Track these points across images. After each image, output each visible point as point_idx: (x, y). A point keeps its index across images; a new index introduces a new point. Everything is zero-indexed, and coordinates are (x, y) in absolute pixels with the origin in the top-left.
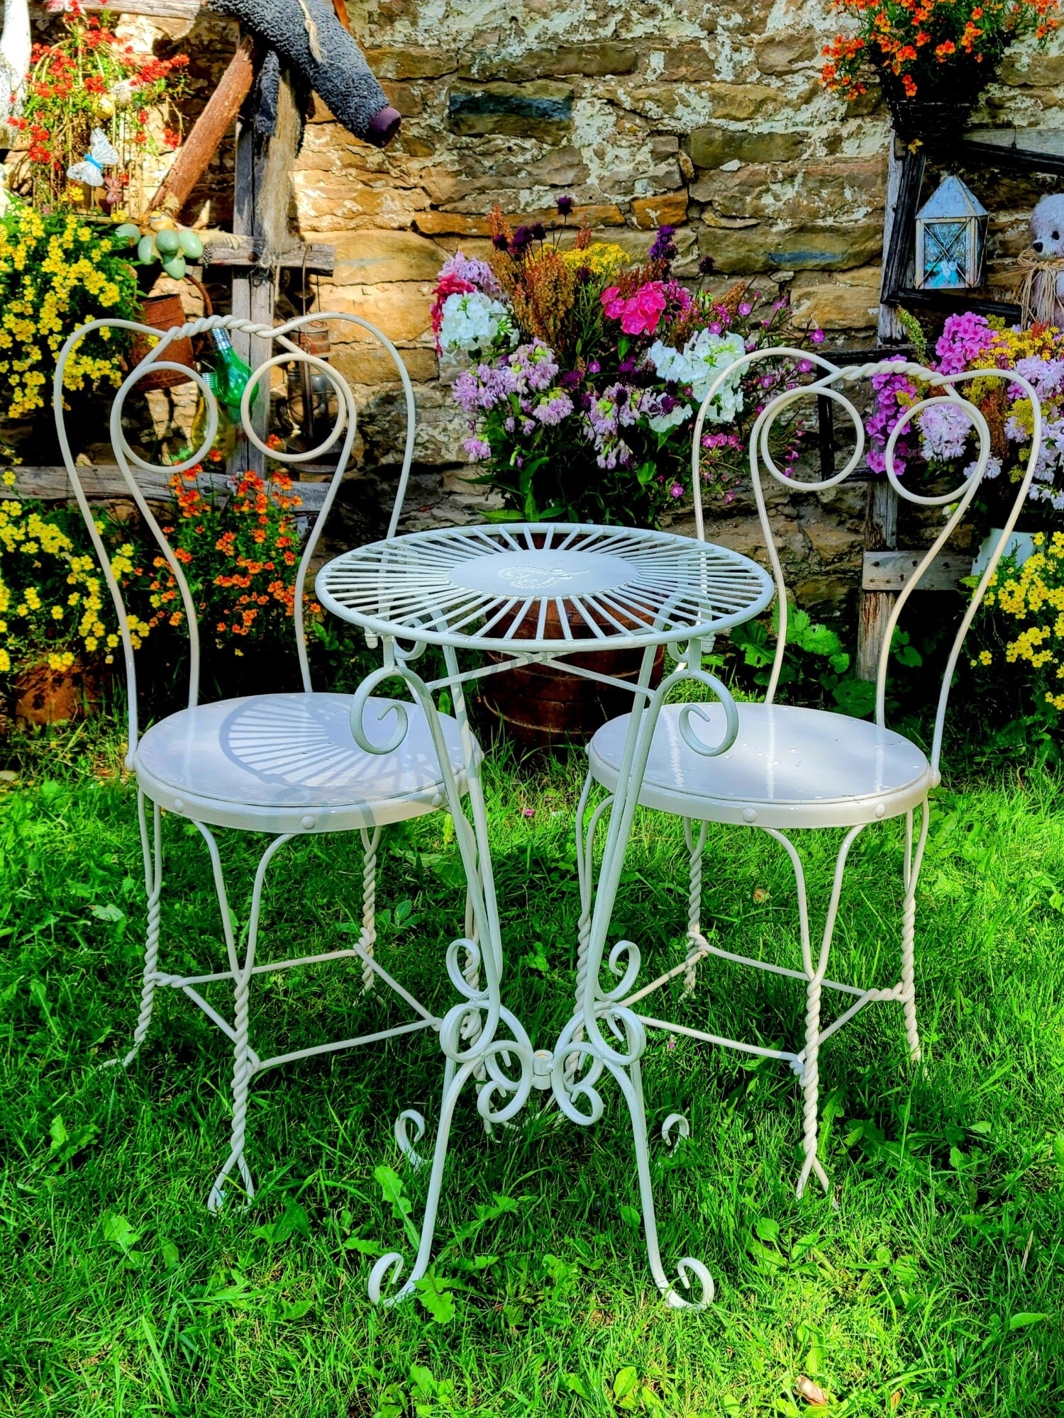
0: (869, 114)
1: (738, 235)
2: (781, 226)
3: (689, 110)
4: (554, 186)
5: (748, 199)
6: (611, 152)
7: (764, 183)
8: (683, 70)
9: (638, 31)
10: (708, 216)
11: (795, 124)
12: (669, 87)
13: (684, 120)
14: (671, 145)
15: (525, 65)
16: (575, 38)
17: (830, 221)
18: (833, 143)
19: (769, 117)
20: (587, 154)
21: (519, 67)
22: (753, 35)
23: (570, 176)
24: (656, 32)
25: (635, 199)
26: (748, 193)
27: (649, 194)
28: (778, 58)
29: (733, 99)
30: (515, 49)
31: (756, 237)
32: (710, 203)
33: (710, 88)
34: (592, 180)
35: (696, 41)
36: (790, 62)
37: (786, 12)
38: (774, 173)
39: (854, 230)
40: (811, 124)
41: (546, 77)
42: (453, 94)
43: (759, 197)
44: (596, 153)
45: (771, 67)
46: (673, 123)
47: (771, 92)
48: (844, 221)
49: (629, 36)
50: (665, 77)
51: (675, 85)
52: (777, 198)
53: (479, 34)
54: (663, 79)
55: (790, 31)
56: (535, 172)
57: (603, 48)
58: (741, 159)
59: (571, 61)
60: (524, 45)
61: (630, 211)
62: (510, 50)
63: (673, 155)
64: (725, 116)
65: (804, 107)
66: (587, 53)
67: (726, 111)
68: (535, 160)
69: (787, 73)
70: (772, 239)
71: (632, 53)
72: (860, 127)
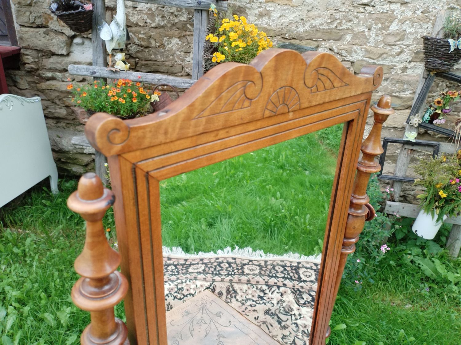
0: (419, 61)
3: (356, 54)
8: (357, 41)
9: (344, 27)
11: (392, 62)
12: (351, 46)
13: (354, 57)
15: (303, 35)
16: (322, 27)
17: (397, 94)
18: (404, 69)
19: (384, 59)
21: (302, 35)
22: (384, 31)
24: (350, 28)
28: (391, 40)
29: (372, 52)
30: (301, 29)
33: (365, 48)
35: (363, 32)
36: (396, 41)
37: (398, 25)
39: (405, 98)
40: (398, 62)
41: (310, 39)
42: (279, 42)
45: (388, 43)
47: (386, 51)
48: (402, 94)
49: (341, 28)
50: (350, 43)
51: (353, 46)
53: (290, 23)
54: (349, 43)
55: (397, 31)
57: (331, 31)
59: (319, 34)
60: (304, 28)
62: (299, 29)
64: (369, 58)
65: (397, 57)
66: (325, 32)
67: (369, 56)
69: (393, 45)
71: (340, 34)
72: (415, 65)
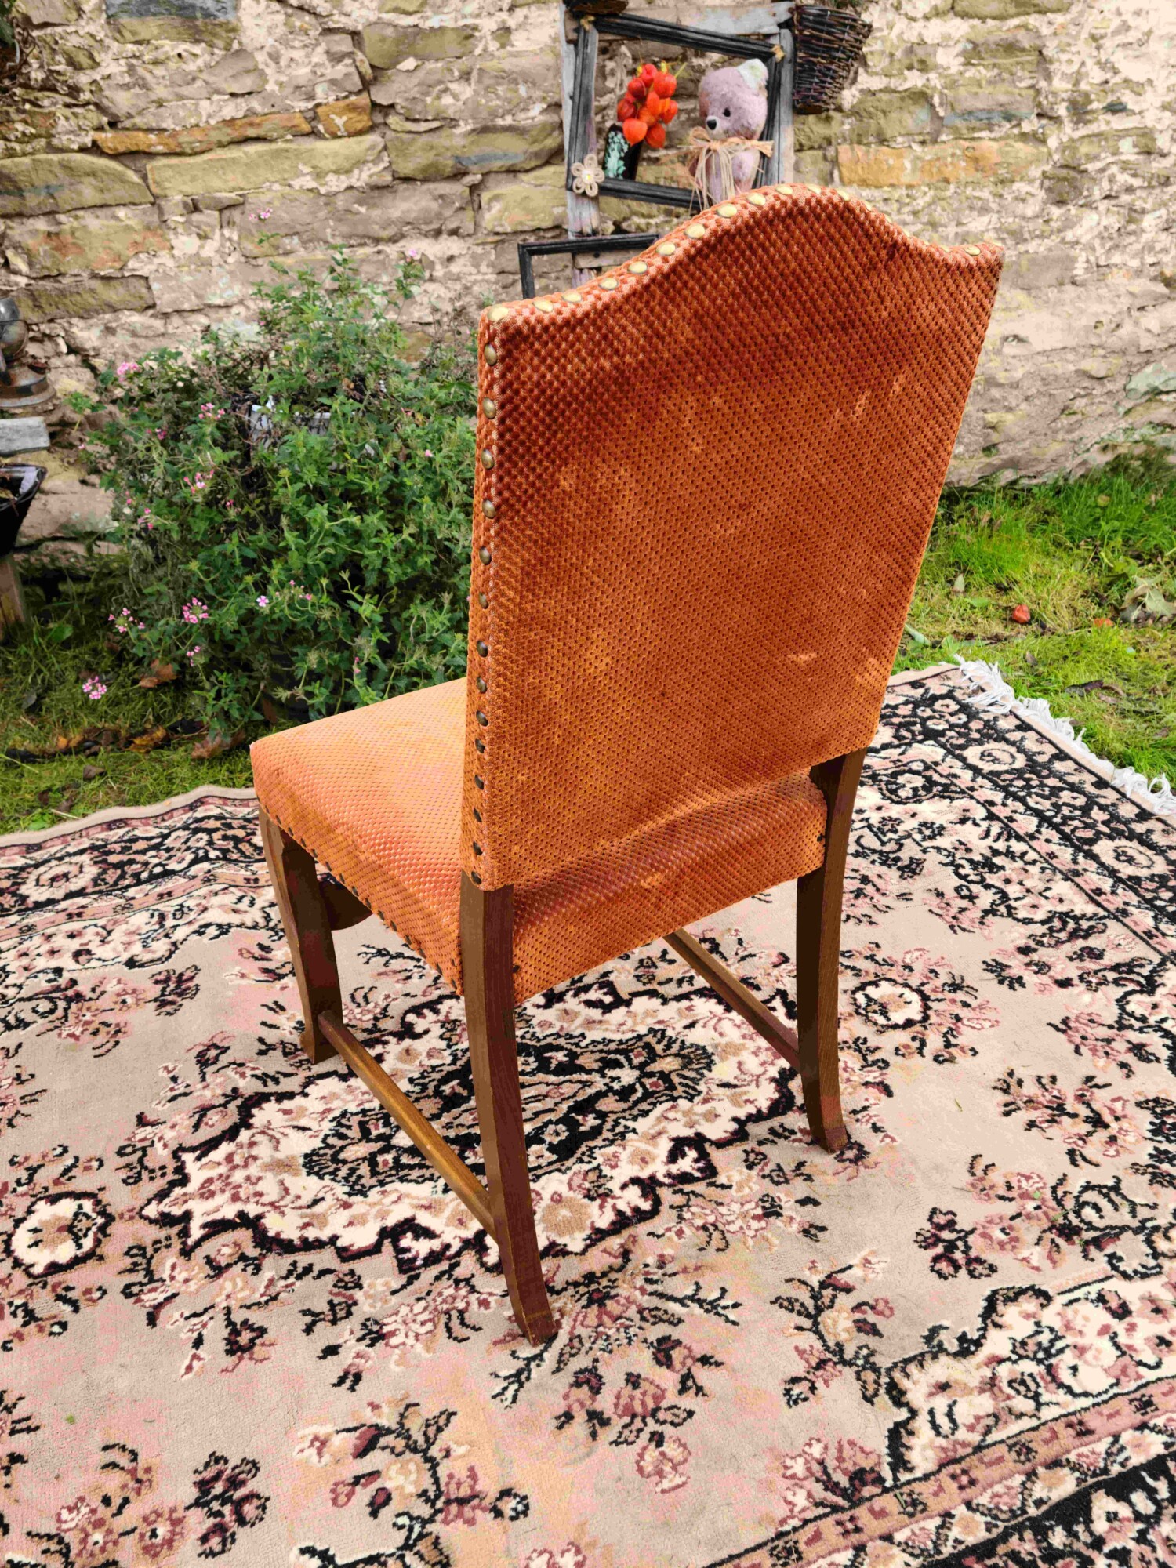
1: (425, 138)
2: (463, 128)
4: (233, 95)
5: (429, 100)
6: (286, 54)
7: (441, 82)
10: (392, 120)
14: (344, 44)
17: (508, 120)
18: (503, 36)
20: (261, 57)
23: (247, 83)
25: (318, 105)
26: (427, 94)
27: (332, 98)
31: (441, 140)
32: (392, 106)
34: (271, 87)
38: (450, 71)
39: (533, 126)
43: (438, 97)
44: (270, 55)
46: (343, 19)
48: (523, 119)
52: (456, 97)
56: (211, 79)
58: (416, 57)
61: (315, 118)
63: (350, 54)
67: (394, 4)
68: (208, 66)
70: (458, 142)
